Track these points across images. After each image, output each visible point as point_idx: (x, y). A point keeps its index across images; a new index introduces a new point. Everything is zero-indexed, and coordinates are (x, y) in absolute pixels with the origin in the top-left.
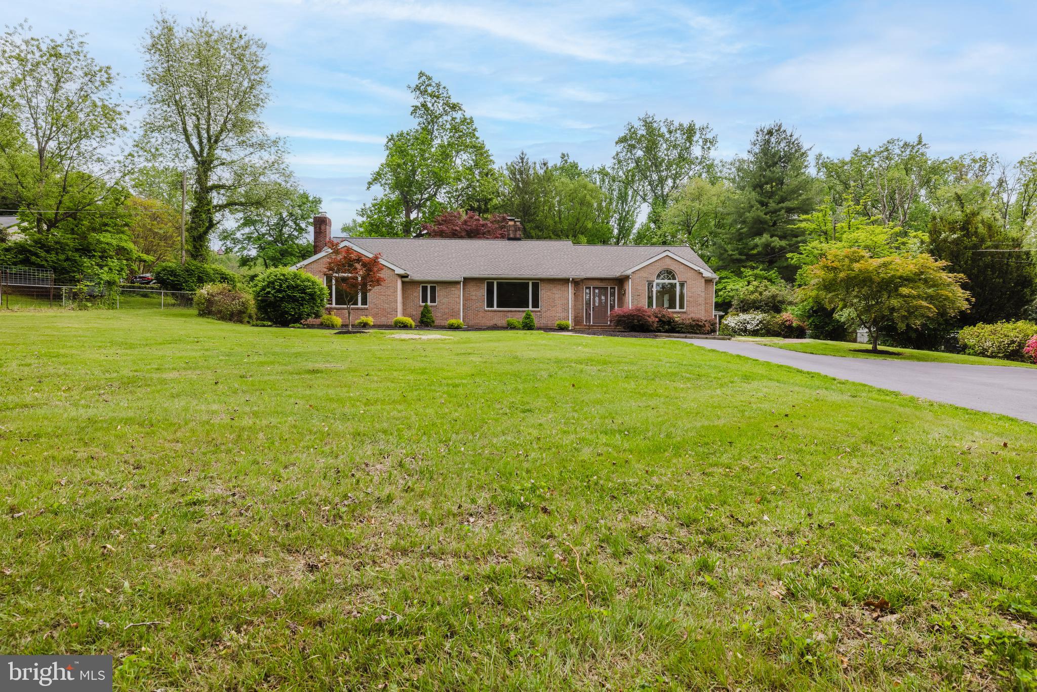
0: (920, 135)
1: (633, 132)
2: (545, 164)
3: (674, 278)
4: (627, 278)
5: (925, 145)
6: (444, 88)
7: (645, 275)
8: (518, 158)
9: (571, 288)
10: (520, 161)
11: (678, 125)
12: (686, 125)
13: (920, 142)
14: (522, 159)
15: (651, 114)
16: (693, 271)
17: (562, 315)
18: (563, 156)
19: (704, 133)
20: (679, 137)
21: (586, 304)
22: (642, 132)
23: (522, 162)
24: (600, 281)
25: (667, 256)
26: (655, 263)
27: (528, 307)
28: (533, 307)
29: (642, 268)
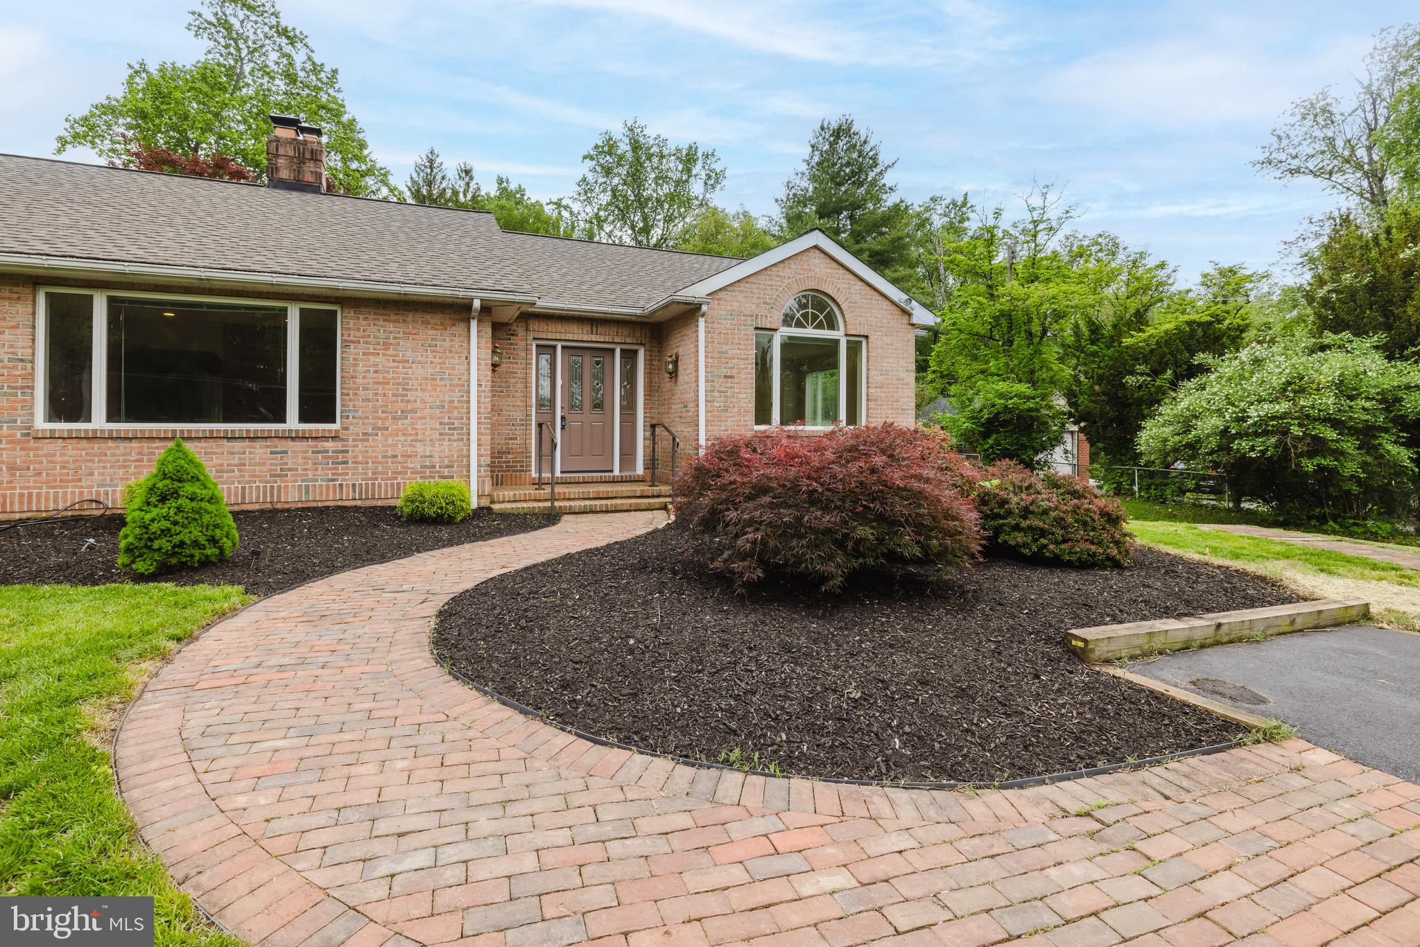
0: (966, 195)
1: (609, 147)
2: (467, 172)
3: (832, 326)
4: (689, 313)
5: (972, 206)
7: (750, 307)
8: (424, 157)
9: (477, 340)
10: (427, 164)
11: (673, 148)
12: (684, 146)
13: (964, 204)
14: (431, 162)
15: (641, 122)
16: (886, 305)
17: (441, 451)
18: (500, 181)
19: (708, 162)
20: (673, 167)
21: (540, 405)
22: (624, 147)
23: (431, 167)
24: (587, 328)
25: (816, 247)
26: (780, 271)
27: (282, 419)
28: (303, 418)
29: (739, 281)
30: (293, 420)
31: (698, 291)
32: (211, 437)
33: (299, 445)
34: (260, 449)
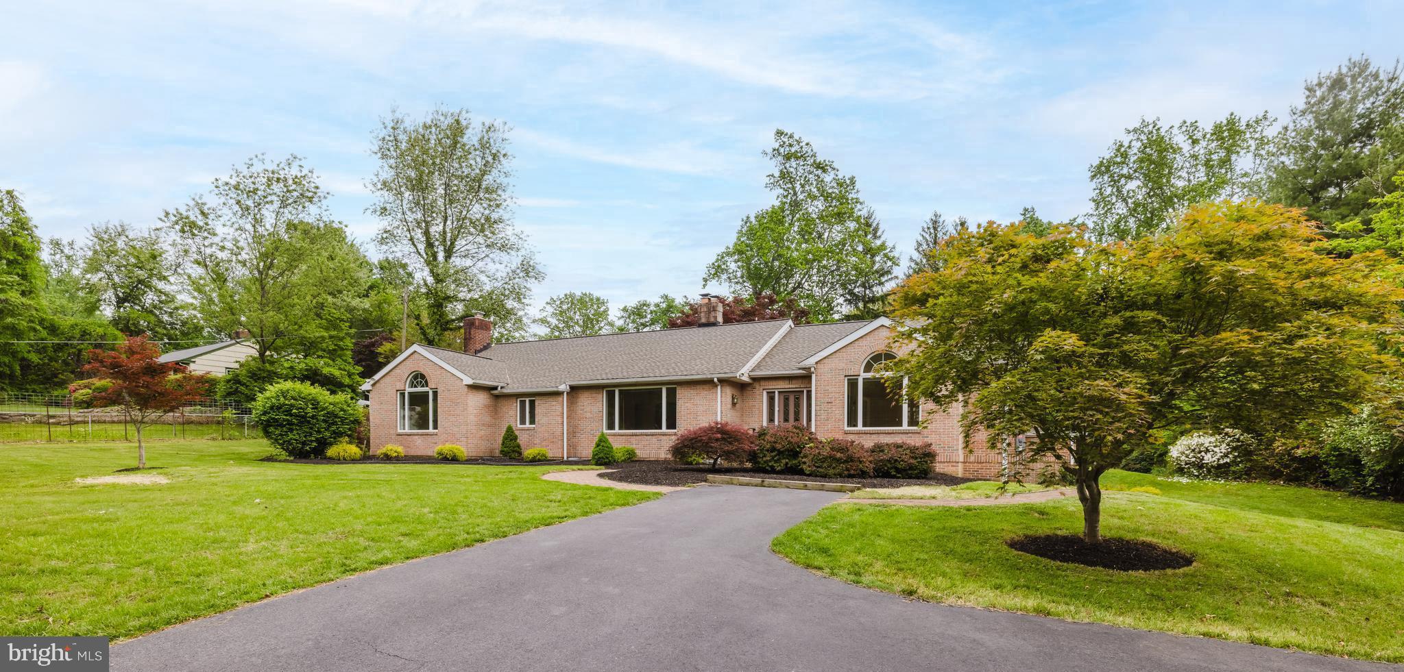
6: (807, 144)
7: (842, 365)
9: (721, 394)
24: (787, 382)
25: (883, 326)
26: (860, 343)
27: (661, 428)
28: (668, 428)
29: (835, 352)
30: (664, 429)
31: (811, 361)
32: (642, 435)
33: (665, 437)
34: (654, 439)
